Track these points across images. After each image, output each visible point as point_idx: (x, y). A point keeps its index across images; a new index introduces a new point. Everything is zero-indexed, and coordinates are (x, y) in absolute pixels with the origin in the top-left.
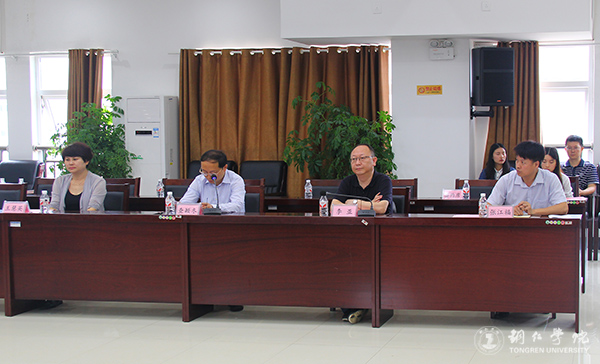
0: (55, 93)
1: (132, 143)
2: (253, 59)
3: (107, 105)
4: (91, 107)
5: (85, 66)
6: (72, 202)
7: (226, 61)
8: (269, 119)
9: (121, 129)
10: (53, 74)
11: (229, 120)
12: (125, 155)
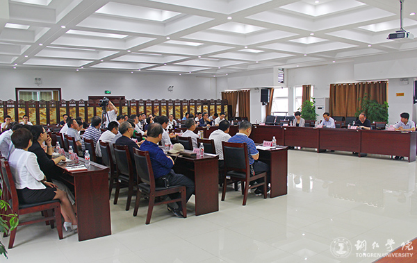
0: (299, 97)
1: (317, 111)
2: (350, 86)
3: (311, 101)
4: (307, 101)
5: (306, 89)
6: (297, 125)
7: (342, 87)
8: (354, 104)
9: (314, 107)
10: (299, 92)
11: (343, 104)
12: (315, 115)
